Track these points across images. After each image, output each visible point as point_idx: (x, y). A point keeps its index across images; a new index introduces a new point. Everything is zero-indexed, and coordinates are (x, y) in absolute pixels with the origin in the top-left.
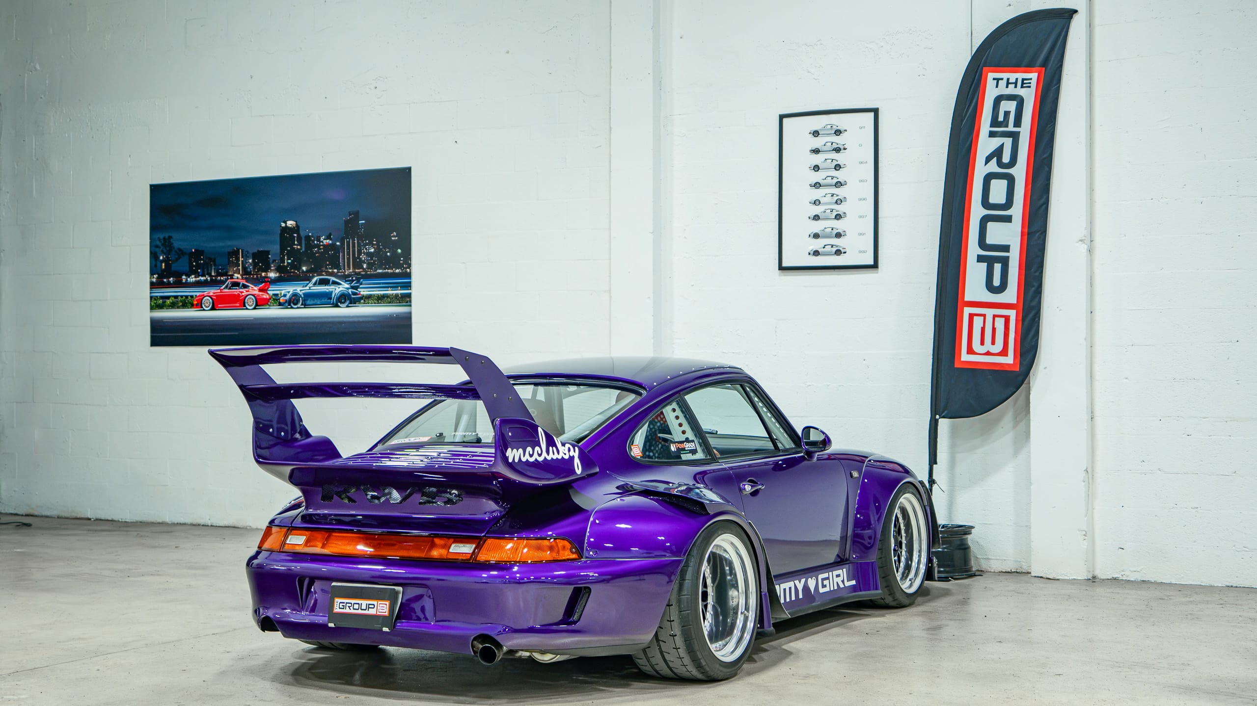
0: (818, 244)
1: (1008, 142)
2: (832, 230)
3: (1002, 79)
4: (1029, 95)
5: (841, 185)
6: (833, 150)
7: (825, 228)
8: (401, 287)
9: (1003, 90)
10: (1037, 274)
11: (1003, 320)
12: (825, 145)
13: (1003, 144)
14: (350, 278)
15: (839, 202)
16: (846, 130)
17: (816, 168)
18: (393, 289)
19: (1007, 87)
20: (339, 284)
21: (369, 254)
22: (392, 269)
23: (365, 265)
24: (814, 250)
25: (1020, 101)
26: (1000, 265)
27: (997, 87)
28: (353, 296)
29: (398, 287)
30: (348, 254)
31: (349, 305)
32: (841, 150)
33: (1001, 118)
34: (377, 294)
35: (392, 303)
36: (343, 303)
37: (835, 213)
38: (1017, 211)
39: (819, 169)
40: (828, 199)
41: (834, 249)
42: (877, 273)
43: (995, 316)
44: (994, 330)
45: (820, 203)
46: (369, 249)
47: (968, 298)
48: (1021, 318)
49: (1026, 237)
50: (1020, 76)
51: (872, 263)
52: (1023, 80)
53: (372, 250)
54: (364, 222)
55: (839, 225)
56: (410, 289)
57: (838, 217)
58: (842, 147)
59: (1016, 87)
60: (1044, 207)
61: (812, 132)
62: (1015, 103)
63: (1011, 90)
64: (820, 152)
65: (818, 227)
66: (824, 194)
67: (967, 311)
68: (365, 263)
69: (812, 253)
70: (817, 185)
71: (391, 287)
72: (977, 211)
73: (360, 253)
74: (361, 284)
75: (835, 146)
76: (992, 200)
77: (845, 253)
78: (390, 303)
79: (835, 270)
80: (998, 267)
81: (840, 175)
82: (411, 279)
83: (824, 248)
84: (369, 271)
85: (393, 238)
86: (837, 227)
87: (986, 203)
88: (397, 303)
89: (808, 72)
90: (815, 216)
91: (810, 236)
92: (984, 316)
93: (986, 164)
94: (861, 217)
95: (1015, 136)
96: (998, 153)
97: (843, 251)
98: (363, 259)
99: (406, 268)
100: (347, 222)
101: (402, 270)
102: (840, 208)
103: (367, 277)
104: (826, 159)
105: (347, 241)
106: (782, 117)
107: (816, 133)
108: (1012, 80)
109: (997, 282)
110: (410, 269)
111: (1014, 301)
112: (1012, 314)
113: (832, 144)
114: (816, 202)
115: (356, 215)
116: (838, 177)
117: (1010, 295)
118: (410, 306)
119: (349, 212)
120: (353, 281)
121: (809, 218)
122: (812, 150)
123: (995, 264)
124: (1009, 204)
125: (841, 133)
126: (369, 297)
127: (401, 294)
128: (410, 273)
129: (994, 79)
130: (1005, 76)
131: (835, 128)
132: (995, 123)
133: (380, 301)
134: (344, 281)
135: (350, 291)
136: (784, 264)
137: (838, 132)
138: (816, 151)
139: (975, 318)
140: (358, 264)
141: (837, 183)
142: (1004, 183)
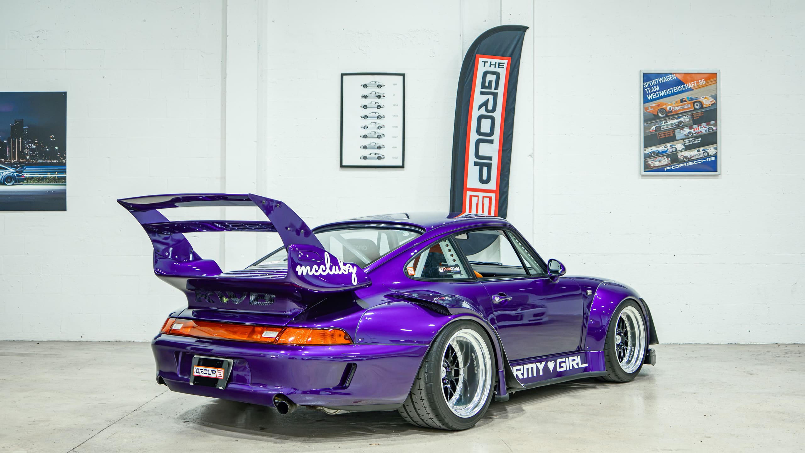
0: (366, 152)
1: (491, 98)
2: (375, 144)
3: (487, 62)
4: (503, 72)
5: (381, 118)
6: (376, 97)
7: (371, 143)
8: (58, 172)
9: (487, 68)
10: (507, 173)
11: (488, 199)
12: (371, 93)
13: (488, 99)
14: (16, 166)
15: (380, 128)
16: (384, 85)
17: (365, 107)
18: (51, 173)
19: (490, 66)
20: (8, 169)
21: (33, 150)
22: (51, 160)
23: (28, 156)
24: (364, 156)
25: (498, 75)
26: (487, 167)
27: (484, 66)
28: (18, 178)
29: (55, 172)
30: (14, 148)
31: (15, 184)
32: (381, 97)
33: (487, 84)
34: (38, 177)
35: (51, 183)
36: (10, 182)
37: (377, 134)
38: (496, 137)
39: (367, 107)
40: (373, 125)
41: (377, 156)
42: (404, 171)
43: (484, 197)
44: (483, 205)
45: (368, 128)
46: (32, 146)
47: (468, 186)
48: (498, 198)
49: (501, 152)
50: (498, 61)
51: (401, 164)
52: (499, 63)
53: (34, 147)
54: (27, 127)
55: (380, 142)
56: (66, 174)
57: (379, 137)
58: (382, 95)
59: (495, 67)
60: (511, 136)
61: (363, 85)
62: (495, 76)
63: (492, 69)
64: (367, 97)
65: (366, 142)
66: (370, 123)
67: (469, 193)
68: (28, 155)
69: (362, 157)
70: (366, 117)
71: (49, 172)
72: (474, 137)
73: (24, 148)
74: (25, 169)
75: (377, 94)
76: (483, 130)
77: (384, 158)
78: (49, 183)
79: (377, 168)
80: (485, 169)
81: (381, 112)
82: (66, 167)
83: (370, 155)
84: (31, 161)
85: (51, 139)
86: (378, 143)
87: (479, 132)
88: (55, 183)
89: (360, 49)
90: (364, 135)
91: (361, 147)
92: (478, 196)
93: (479, 110)
94: (394, 137)
95: (495, 95)
96: (486, 104)
97: (382, 157)
98: (27, 152)
99: (62, 160)
100: (13, 127)
101: (58, 160)
102: (381, 132)
103: (29, 165)
104: (371, 102)
105: (13, 140)
106: (342, 75)
107: (365, 86)
108: (493, 63)
109: (485, 177)
110: (66, 161)
111: (494, 188)
112: (493, 196)
113: (375, 93)
114: (365, 127)
115: (21, 123)
116: (379, 113)
117: (492, 185)
118: (66, 185)
119: (15, 120)
120: (17, 167)
121: (361, 136)
122: (363, 96)
123: (484, 167)
124: (492, 133)
125: (381, 87)
126: (31, 179)
127: (57, 177)
128: (65, 163)
129: (482, 62)
130: (489, 60)
131: (377, 84)
132: (483, 86)
133: (40, 182)
134: (11, 167)
135: (15, 174)
136: (344, 164)
137: (379, 86)
138: (365, 97)
139: (473, 198)
140: (22, 155)
141: (378, 116)
142: (489, 121)
